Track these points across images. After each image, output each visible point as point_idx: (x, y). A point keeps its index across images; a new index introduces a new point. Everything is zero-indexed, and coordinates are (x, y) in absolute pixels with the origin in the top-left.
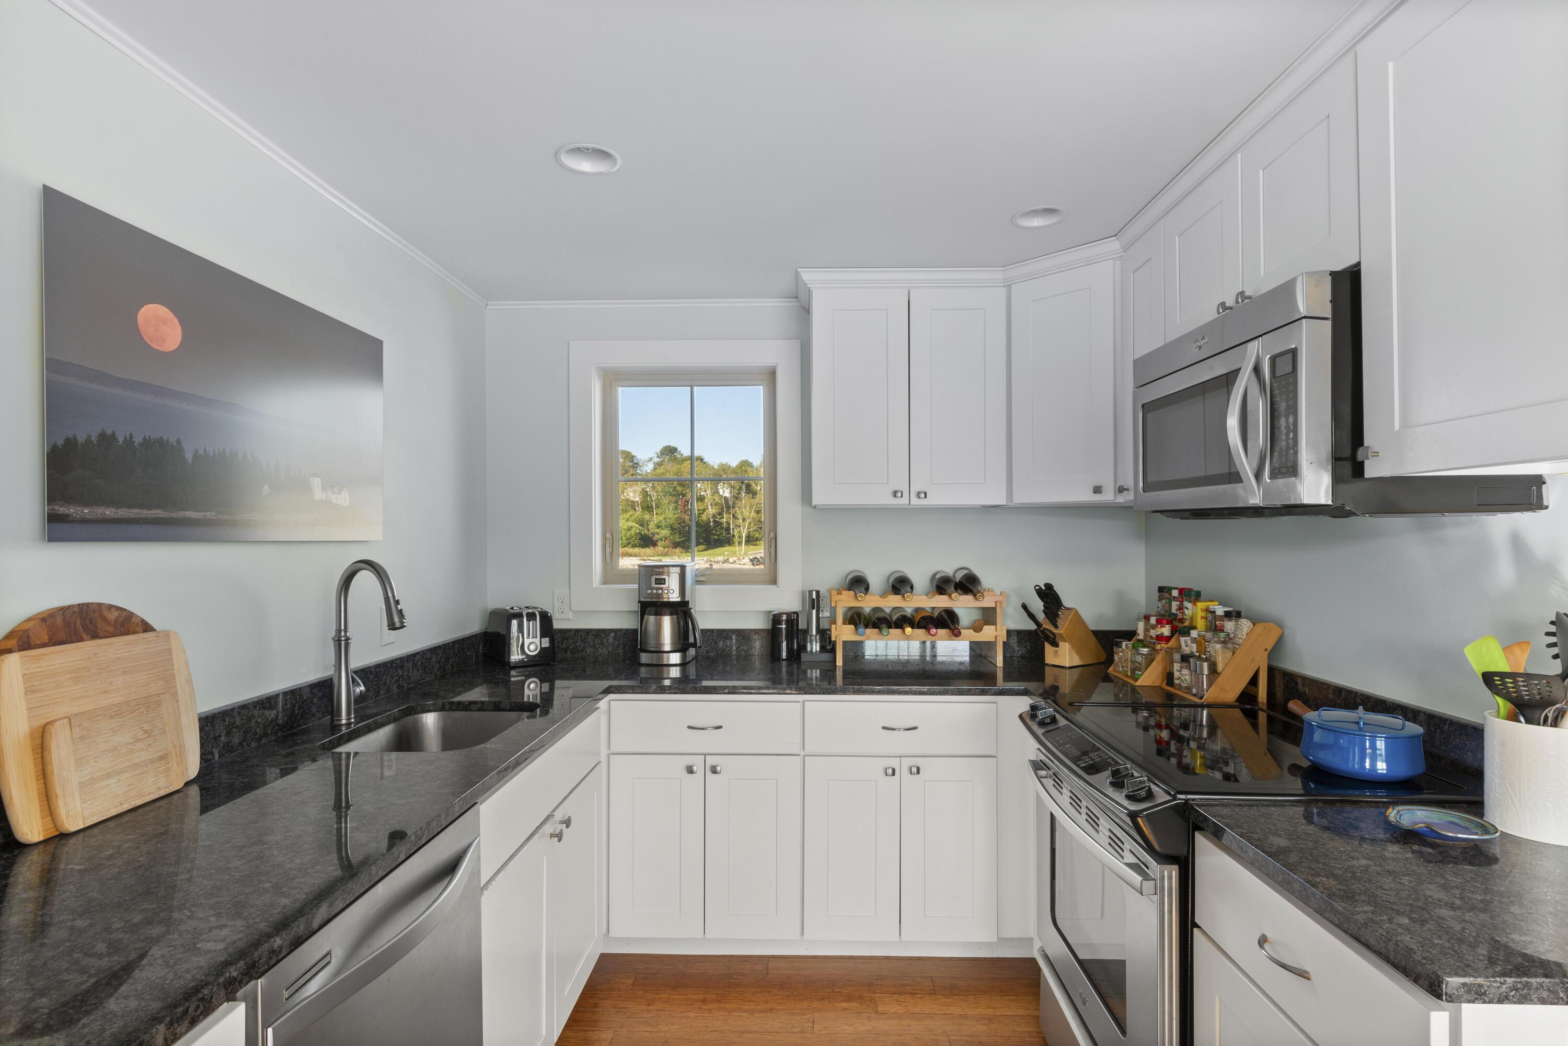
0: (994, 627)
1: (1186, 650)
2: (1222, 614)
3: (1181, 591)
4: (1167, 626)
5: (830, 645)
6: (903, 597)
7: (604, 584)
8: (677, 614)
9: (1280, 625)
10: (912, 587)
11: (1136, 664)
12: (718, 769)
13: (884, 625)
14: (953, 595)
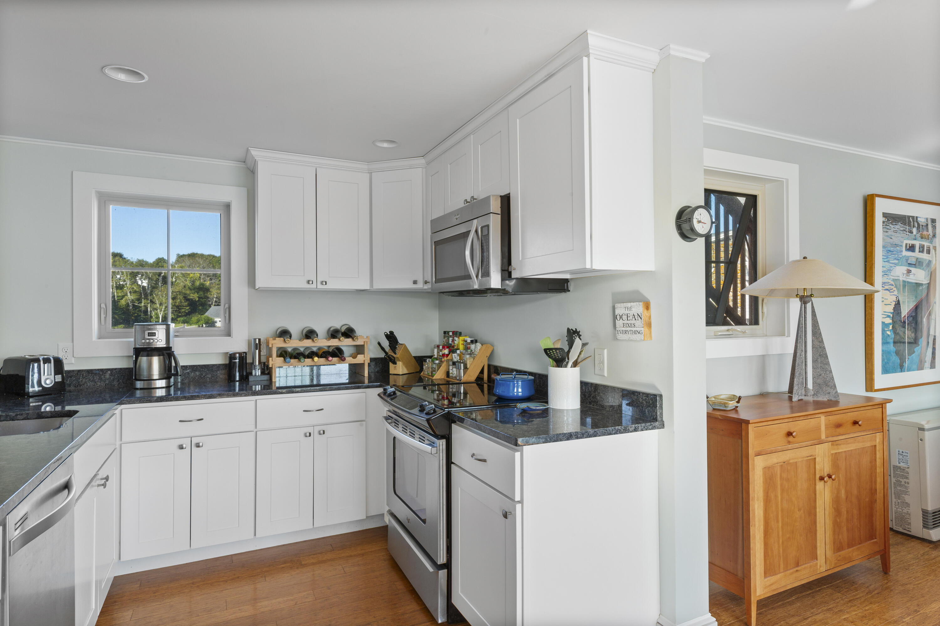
0: (363, 355)
1: (455, 360)
2: (470, 341)
3: (453, 332)
4: (447, 349)
5: (267, 370)
6: (313, 340)
7: (99, 339)
8: (163, 355)
9: (493, 346)
10: (317, 335)
11: (433, 369)
12: (201, 444)
13: (301, 357)
14: (341, 338)
